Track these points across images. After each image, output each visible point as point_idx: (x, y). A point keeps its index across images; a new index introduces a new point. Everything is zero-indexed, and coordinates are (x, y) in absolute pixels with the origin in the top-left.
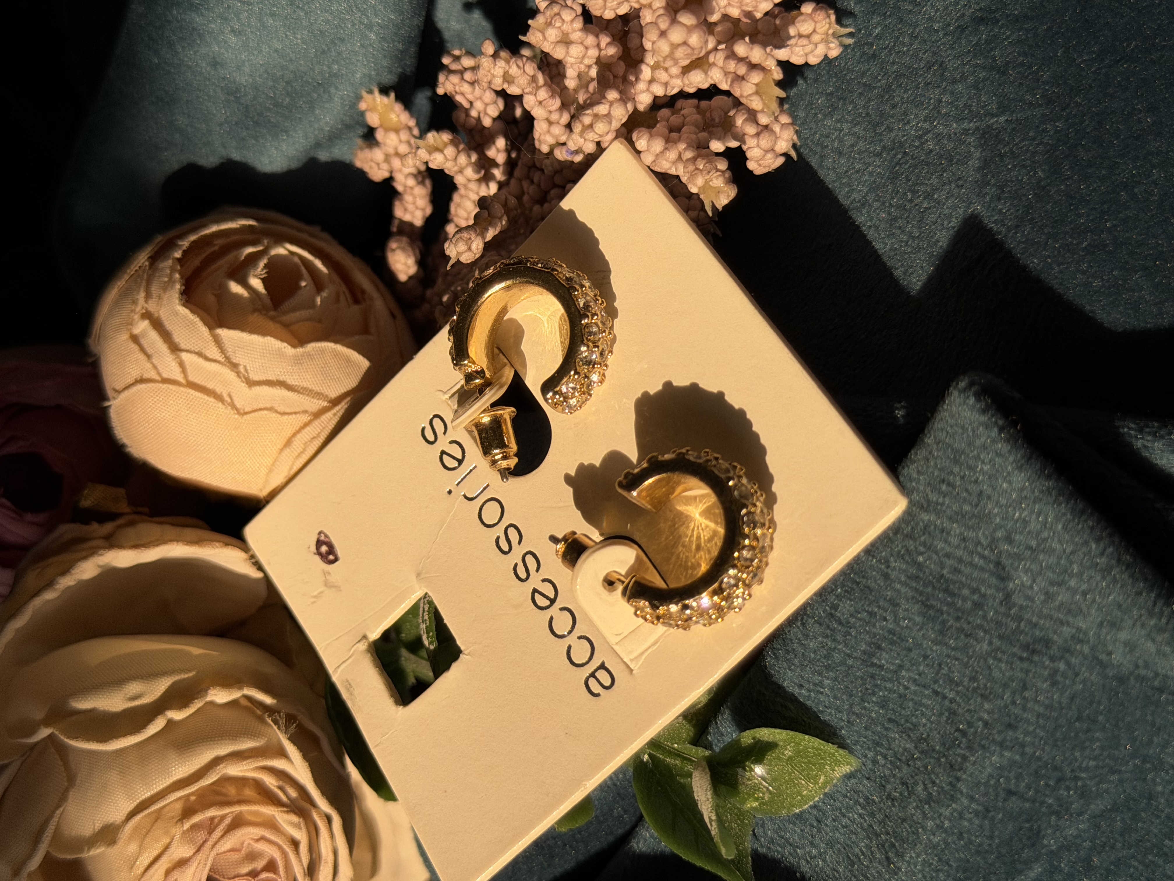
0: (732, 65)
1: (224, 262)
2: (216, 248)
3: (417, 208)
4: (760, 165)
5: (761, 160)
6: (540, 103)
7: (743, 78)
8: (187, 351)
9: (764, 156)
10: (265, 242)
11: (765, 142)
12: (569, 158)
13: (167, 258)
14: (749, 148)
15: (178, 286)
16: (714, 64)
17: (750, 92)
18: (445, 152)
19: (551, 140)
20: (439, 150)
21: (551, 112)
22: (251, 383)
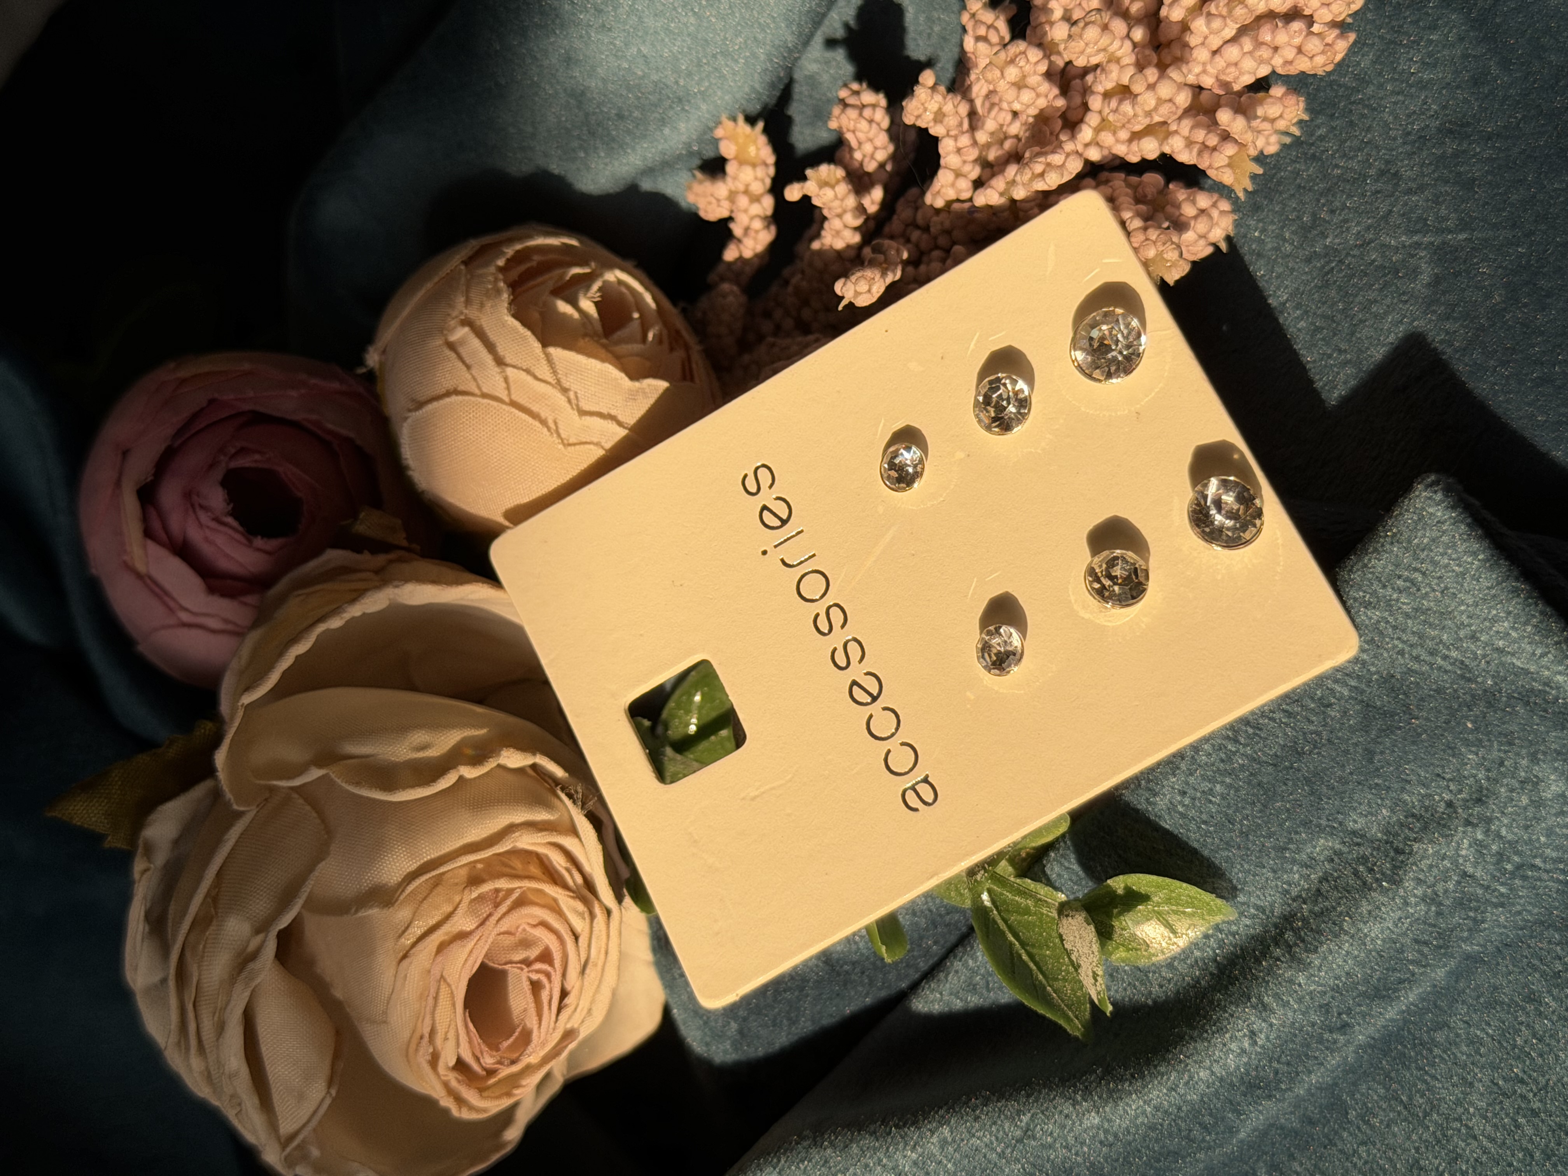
0: (1200, 135)
1: (550, 279)
2: (534, 264)
6: (959, 151)
7: (1214, 149)
8: (514, 367)
10: (593, 264)
11: (1203, 226)
13: (487, 264)
15: (505, 296)
16: (1176, 132)
17: (1222, 164)
18: (837, 189)
19: (951, 194)
20: (832, 184)
21: (965, 162)
22: (583, 413)
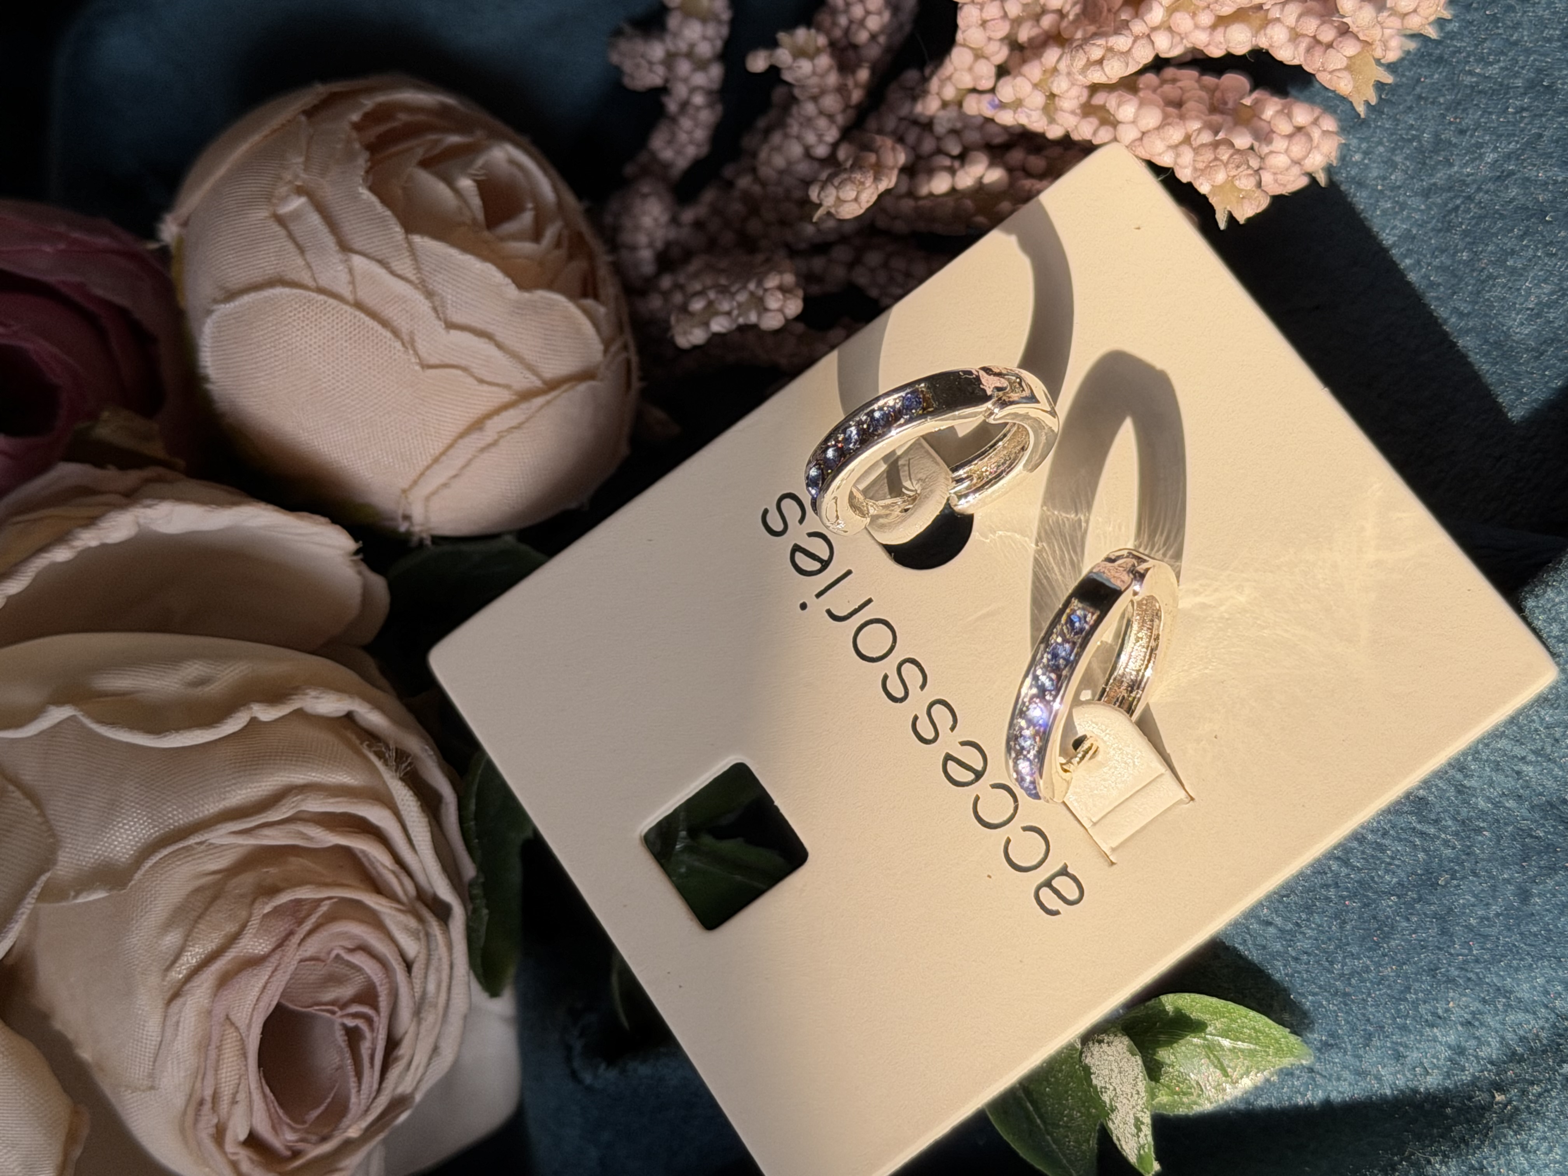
0: (1311, 25)
2: (396, 124)
3: (691, 142)
4: (1276, 181)
5: (1281, 173)
6: (984, 23)
7: (1330, 46)
8: (363, 254)
9: (1287, 169)
10: (475, 134)
11: (1298, 148)
12: (988, 112)
13: (337, 118)
14: (1271, 152)
15: (361, 161)
16: (1277, 19)
17: (1338, 66)
18: (816, 61)
19: (967, 81)
20: (811, 55)
21: (990, 39)
22: (450, 325)
